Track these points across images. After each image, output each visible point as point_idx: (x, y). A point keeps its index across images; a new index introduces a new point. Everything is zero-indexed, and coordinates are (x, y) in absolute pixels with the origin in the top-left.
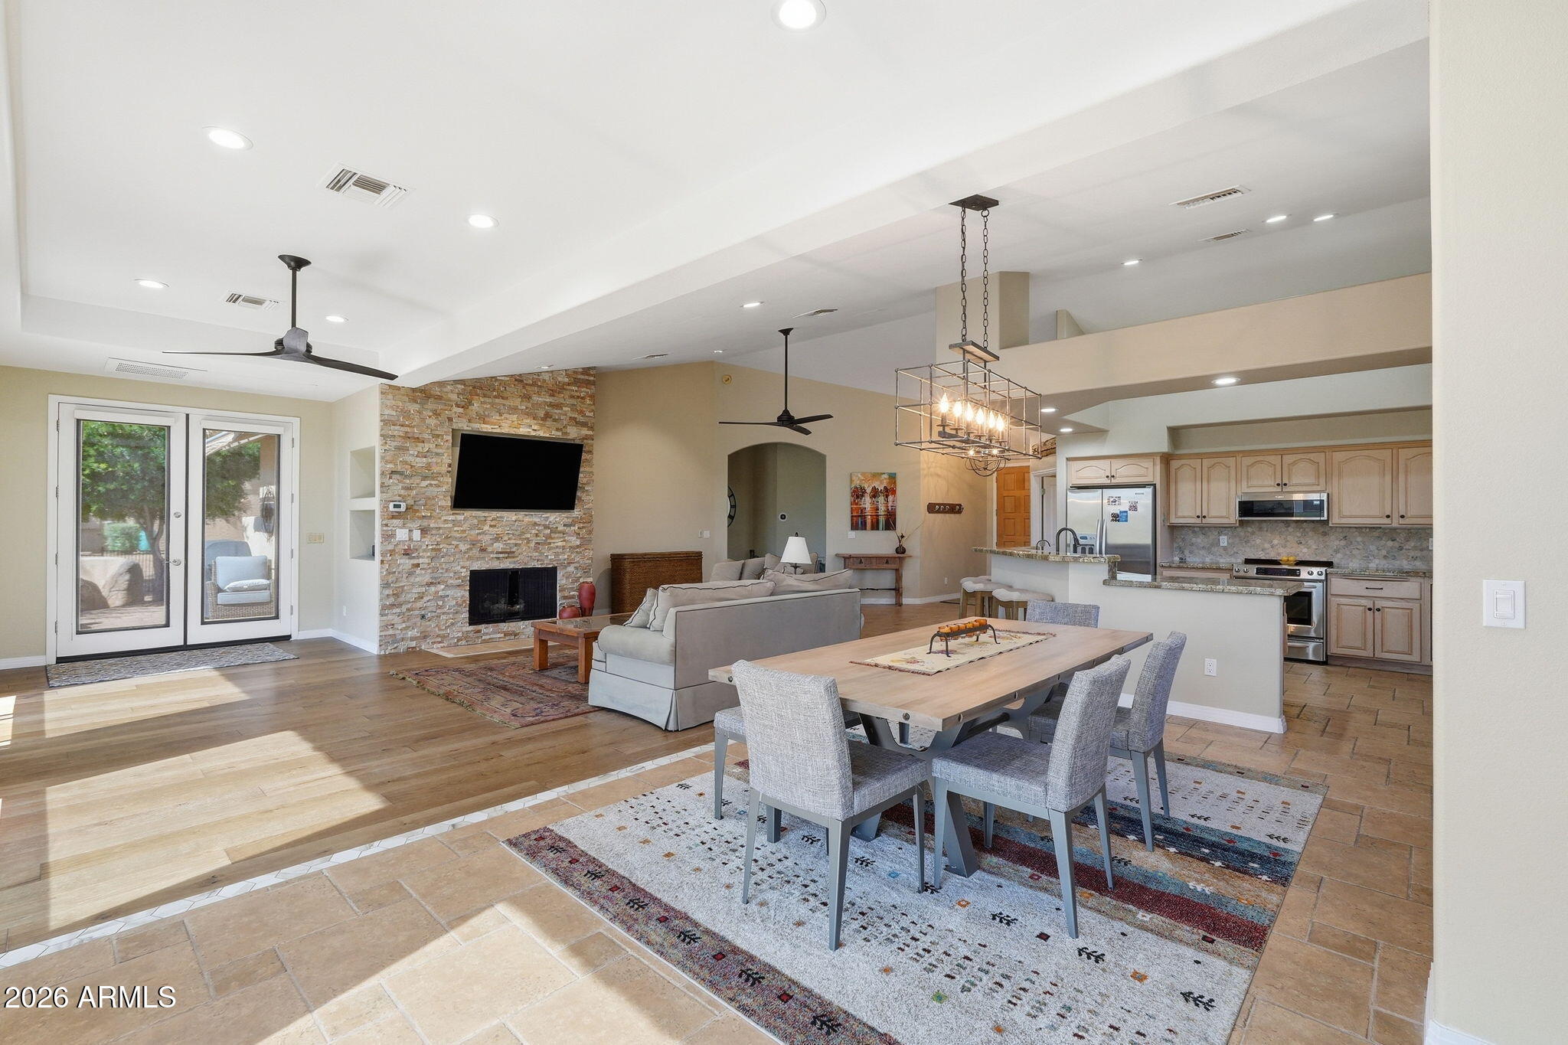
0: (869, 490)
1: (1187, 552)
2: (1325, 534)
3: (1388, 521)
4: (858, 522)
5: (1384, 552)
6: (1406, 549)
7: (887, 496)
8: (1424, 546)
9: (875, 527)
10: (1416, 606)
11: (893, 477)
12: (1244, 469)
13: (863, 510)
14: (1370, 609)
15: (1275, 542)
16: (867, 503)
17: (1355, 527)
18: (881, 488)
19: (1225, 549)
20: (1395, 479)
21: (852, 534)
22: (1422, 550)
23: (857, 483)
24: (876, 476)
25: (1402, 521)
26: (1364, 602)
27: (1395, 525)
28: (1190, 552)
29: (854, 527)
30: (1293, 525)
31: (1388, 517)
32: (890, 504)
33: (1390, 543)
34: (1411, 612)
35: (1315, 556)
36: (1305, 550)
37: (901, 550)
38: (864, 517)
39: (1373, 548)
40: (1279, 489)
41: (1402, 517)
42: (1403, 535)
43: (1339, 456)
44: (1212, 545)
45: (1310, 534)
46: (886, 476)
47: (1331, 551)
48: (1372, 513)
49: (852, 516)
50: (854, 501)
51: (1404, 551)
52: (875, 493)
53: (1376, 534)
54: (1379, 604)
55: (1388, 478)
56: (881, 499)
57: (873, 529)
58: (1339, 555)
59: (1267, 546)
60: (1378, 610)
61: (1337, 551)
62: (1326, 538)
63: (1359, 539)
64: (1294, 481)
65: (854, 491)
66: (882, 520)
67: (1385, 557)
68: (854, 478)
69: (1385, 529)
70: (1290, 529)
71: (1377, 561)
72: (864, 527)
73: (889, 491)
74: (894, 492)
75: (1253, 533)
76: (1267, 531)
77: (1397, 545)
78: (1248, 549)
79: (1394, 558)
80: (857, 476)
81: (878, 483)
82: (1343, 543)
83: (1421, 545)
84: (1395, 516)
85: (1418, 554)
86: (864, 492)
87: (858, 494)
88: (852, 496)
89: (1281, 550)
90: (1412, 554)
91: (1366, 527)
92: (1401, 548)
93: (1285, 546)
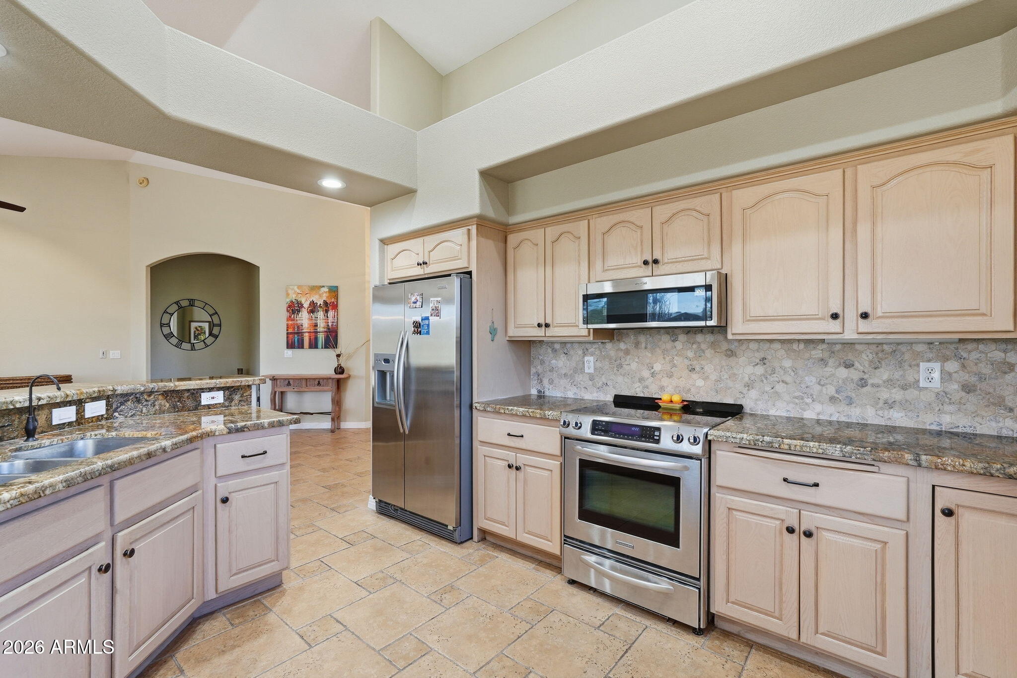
0: (306, 305)
1: (546, 382)
2: (731, 354)
3: (835, 326)
4: (295, 341)
5: (831, 390)
6: (873, 385)
7: (327, 311)
8: (911, 379)
9: (314, 345)
10: (895, 537)
11: (334, 291)
12: (599, 238)
13: (299, 327)
14: (791, 530)
15: (657, 367)
16: (304, 319)
17: (779, 340)
18: (320, 302)
19: (592, 378)
20: (849, 232)
21: (289, 353)
22: (904, 388)
23: (293, 297)
24: (315, 289)
25: (864, 326)
26: (780, 509)
27: (850, 335)
28: (551, 382)
29: (290, 346)
30: (682, 337)
31: (835, 316)
32: (330, 320)
33: (843, 372)
34: (883, 549)
35: (714, 394)
36: (700, 383)
37: (340, 370)
38: (300, 333)
39: (811, 380)
40: (648, 270)
41: (865, 316)
42: (867, 356)
43: (744, 196)
44: (575, 370)
45: (709, 353)
46: (326, 289)
47: (739, 386)
48: (804, 310)
49: (287, 333)
50: (290, 317)
51: (868, 389)
52: (313, 308)
53: (817, 353)
54: (810, 520)
55: (836, 234)
56: (321, 314)
57: (311, 347)
58: (753, 394)
59: (646, 374)
60: (808, 534)
61: (749, 386)
62: (732, 361)
63: (787, 363)
64: (670, 255)
65: (289, 306)
66: (321, 337)
67: (832, 399)
68: (290, 292)
69: (832, 344)
70: (679, 345)
71: (818, 407)
72: (301, 346)
73: (331, 306)
74: (335, 307)
75: (627, 352)
76: (646, 348)
77: (855, 375)
78: (620, 379)
79: (850, 402)
80: (293, 289)
81: (317, 296)
82: (760, 370)
83: (903, 376)
84: (851, 316)
85: (897, 395)
86: (300, 305)
87: (294, 308)
88: (288, 311)
89: (665, 382)
90: (885, 394)
91: (799, 341)
92: (863, 383)
93: (670, 376)
